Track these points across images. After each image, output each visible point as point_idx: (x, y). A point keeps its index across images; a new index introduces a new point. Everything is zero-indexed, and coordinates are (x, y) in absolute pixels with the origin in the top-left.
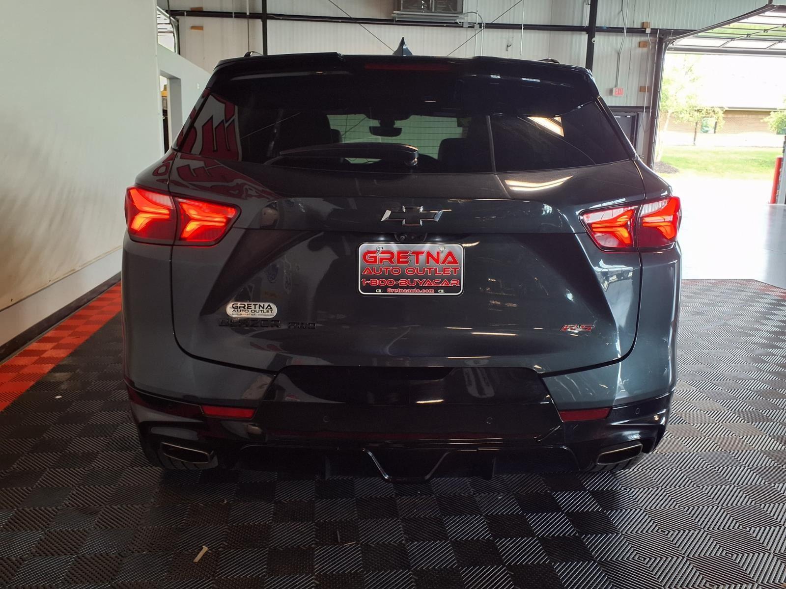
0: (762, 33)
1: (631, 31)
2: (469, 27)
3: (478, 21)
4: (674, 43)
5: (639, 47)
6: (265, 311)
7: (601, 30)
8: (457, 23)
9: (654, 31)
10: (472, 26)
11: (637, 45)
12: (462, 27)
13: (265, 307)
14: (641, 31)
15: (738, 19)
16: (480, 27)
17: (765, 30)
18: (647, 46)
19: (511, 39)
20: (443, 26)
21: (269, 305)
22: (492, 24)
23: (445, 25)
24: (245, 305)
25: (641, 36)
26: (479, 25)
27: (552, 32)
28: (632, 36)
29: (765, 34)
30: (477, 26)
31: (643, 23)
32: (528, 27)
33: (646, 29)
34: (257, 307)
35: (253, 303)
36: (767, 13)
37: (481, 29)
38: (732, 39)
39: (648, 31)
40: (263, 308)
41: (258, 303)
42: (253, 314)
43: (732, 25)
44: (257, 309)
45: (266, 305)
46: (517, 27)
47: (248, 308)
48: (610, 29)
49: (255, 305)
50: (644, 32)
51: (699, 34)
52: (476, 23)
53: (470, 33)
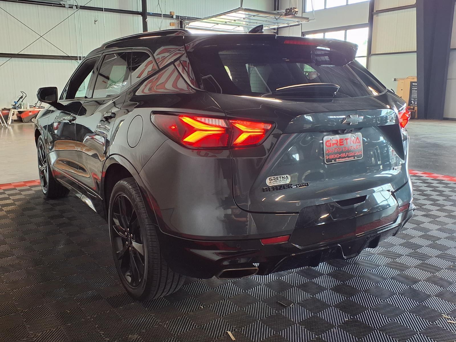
0: (233, 21)
1: (165, 16)
2: (69, 7)
3: (75, 4)
4: (189, 24)
5: (170, 25)
6: (285, 179)
7: (150, 14)
8: (61, 4)
9: (178, 17)
10: (71, 7)
11: (169, 24)
12: (65, 7)
13: (285, 178)
14: (171, 16)
15: (224, 14)
16: (77, 8)
17: (235, 20)
18: (174, 25)
19: (97, 17)
20: (52, 6)
21: (287, 176)
22: (84, 6)
23: (53, 5)
24: (275, 178)
25: (170, 19)
26: (76, 7)
27: (121, 14)
28: (166, 19)
29: (235, 22)
30: (75, 7)
31: (171, 12)
32: (107, 10)
33: (173, 15)
34: (281, 178)
35: (279, 176)
36: (240, 12)
37: (77, 9)
38: (217, 24)
39: (174, 17)
40: (284, 178)
41: (281, 176)
42: (279, 182)
43: (222, 17)
44: (281, 179)
45: (285, 176)
46: (100, 9)
47: (277, 180)
48: (154, 14)
49: (280, 177)
50: (172, 17)
51: (203, 21)
52: (73, 5)
53: (71, 11)
